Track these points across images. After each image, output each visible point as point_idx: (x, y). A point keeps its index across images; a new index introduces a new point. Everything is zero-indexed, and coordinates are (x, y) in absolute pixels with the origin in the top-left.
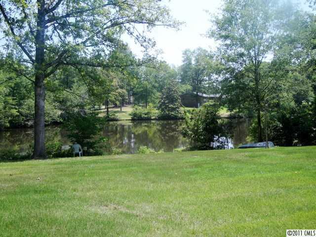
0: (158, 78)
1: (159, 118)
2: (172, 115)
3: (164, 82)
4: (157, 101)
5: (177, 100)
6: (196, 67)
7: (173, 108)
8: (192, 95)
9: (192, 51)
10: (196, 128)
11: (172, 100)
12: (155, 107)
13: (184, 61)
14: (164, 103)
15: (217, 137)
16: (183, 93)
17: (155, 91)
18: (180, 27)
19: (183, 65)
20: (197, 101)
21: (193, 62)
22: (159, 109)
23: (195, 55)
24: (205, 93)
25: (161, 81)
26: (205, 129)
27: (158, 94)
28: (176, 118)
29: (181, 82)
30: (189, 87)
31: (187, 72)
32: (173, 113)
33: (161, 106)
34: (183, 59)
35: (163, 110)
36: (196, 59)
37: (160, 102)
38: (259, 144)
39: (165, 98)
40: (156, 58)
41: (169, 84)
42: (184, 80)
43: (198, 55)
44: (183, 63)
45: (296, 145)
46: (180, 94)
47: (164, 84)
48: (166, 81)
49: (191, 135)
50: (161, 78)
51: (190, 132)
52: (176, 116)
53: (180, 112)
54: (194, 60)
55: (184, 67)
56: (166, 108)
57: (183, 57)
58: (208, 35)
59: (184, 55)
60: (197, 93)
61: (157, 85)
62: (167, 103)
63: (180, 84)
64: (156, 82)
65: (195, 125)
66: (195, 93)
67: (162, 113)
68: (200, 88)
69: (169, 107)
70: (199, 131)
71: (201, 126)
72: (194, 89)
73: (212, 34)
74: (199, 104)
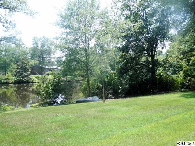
0: (15, 55)
1: (16, 83)
2: (25, 80)
3: (19, 58)
4: (14, 71)
5: (28, 70)
6: (42, 49)
7: (25, 75)
8: (39, 67)
9: (39, 38)
10: (47, 89)
11: (25, 70)
12: (12, 75)
13: (33, 44)
14: (19, 72)
15: (61, 95)
16: (32, 65)
17: (12, 63)
18: (35, 15)
19: (32, 47)
20: (42, 71)
21: (40, 45)
22: (15, 76)
23: (41, 41)
24: (47, 65)
25: (17, 57)
26: (53, 90)
27: (15, 66)
28: (27, 82)
29: (30, 58)
30: (37, 62)
31: (35, 51)
32: (25, 79)
33: (16, 74)
34: (33, 43)
35: (18, 77)
36: (42, 44)
37: (16, 71)
38: (90, 99)
39: (20, 68)
40: (15, 37)
41: (23, 59)
42: (33, 57)
43: (43, 41)
44: (32, 46)
45: (110, 98)
46: (30, 66)
47: (19, 59)
48: (20, 57)
49: (44, 94)
50: (17, 55)
51: (43, 92)
52: (28, 81)
53: (30, 78)
54: (40, 44)
55: (33, 48)
56: (20, 75)
57: (33, 42)
58: (55, 24)
59: (33, 41)
60: (42, 65)
61: (14, 59)
62: (21, 72)
63: (30, 59)
64: (13, 57)
65: (46, 86)
66: (41, 66)
67: (18, 79)
68: (44, 62)
69: (23, 75)
70: (50, 91)
71: (51, 88)
72: (40, 63)
73: (58, 24)
74: (43, 73)
